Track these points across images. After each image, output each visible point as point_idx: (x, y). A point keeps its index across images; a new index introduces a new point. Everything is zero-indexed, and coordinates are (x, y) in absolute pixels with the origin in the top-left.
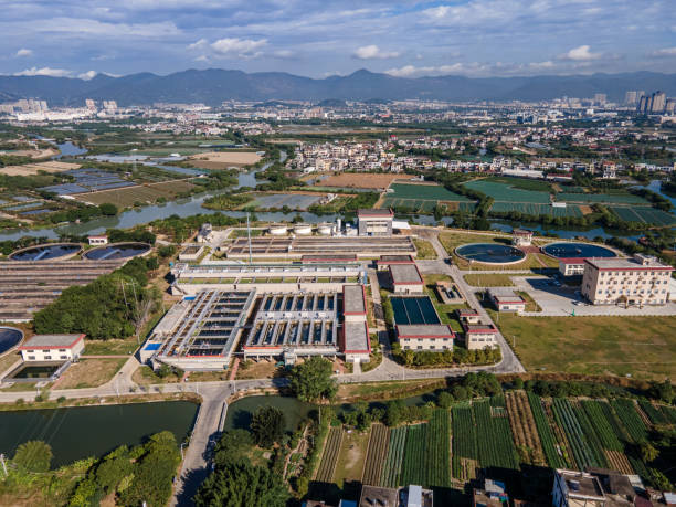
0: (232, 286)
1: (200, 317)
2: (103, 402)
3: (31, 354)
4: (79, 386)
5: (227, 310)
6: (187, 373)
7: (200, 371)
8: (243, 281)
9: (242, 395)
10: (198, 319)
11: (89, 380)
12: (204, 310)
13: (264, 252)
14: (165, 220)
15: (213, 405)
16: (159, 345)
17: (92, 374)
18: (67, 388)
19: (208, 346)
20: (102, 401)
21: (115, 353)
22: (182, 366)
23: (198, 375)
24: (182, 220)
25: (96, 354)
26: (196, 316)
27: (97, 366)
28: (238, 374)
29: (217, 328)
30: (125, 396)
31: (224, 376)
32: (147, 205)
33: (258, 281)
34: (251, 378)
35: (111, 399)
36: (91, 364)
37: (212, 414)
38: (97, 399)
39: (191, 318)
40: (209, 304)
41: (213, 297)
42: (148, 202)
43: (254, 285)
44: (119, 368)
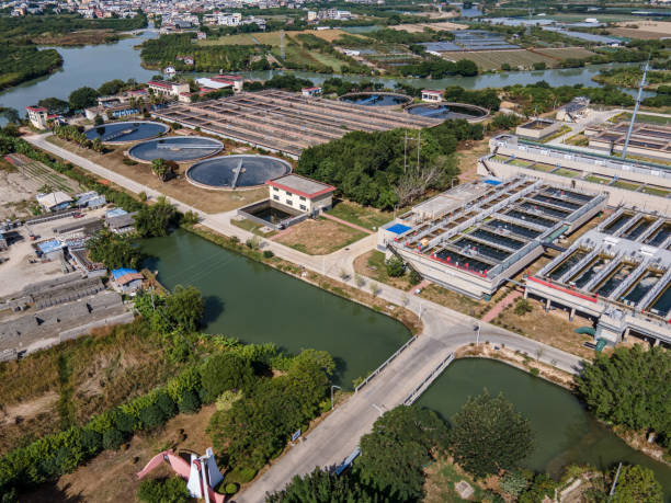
0: (568, 181)
1: (491, 209)
2: (304, 276)
3: (277, 193)
4: (295, 247)
5: (538, 213)
6: (425, 283)
7: (446, 286)
8: (592, 178)
9: (486, 353)
10: (486, 212)
11: (308, 243)
12: (505, 202)
13: (659, 147)
14: (528, 86)
15: (433, 347)
16: (406, 229)
17: (318, 238)
18: (284, 244)
19: (473, 253)
20: (304, 274)
21: (360, 223)
22: (421, 269)
23: (440, 293)
24: (552, 89)
25: (341, 218)
26: (485, 207)
27: (330, 231)
28: (501, 316)
29: (506, 233)
30: (331, 280)
31: (477, 310)
32: (518, 70)
33: (618, 183)
34: (520, 331)
35: (314, 276)
36: (327, 226)
37: (422, 360)
38: (300, 270)
39: (475, 208)
40: (514, 197)
41: (530, 189)
42: (521, 67)
43: (608, 189)
44: (349, 243)
